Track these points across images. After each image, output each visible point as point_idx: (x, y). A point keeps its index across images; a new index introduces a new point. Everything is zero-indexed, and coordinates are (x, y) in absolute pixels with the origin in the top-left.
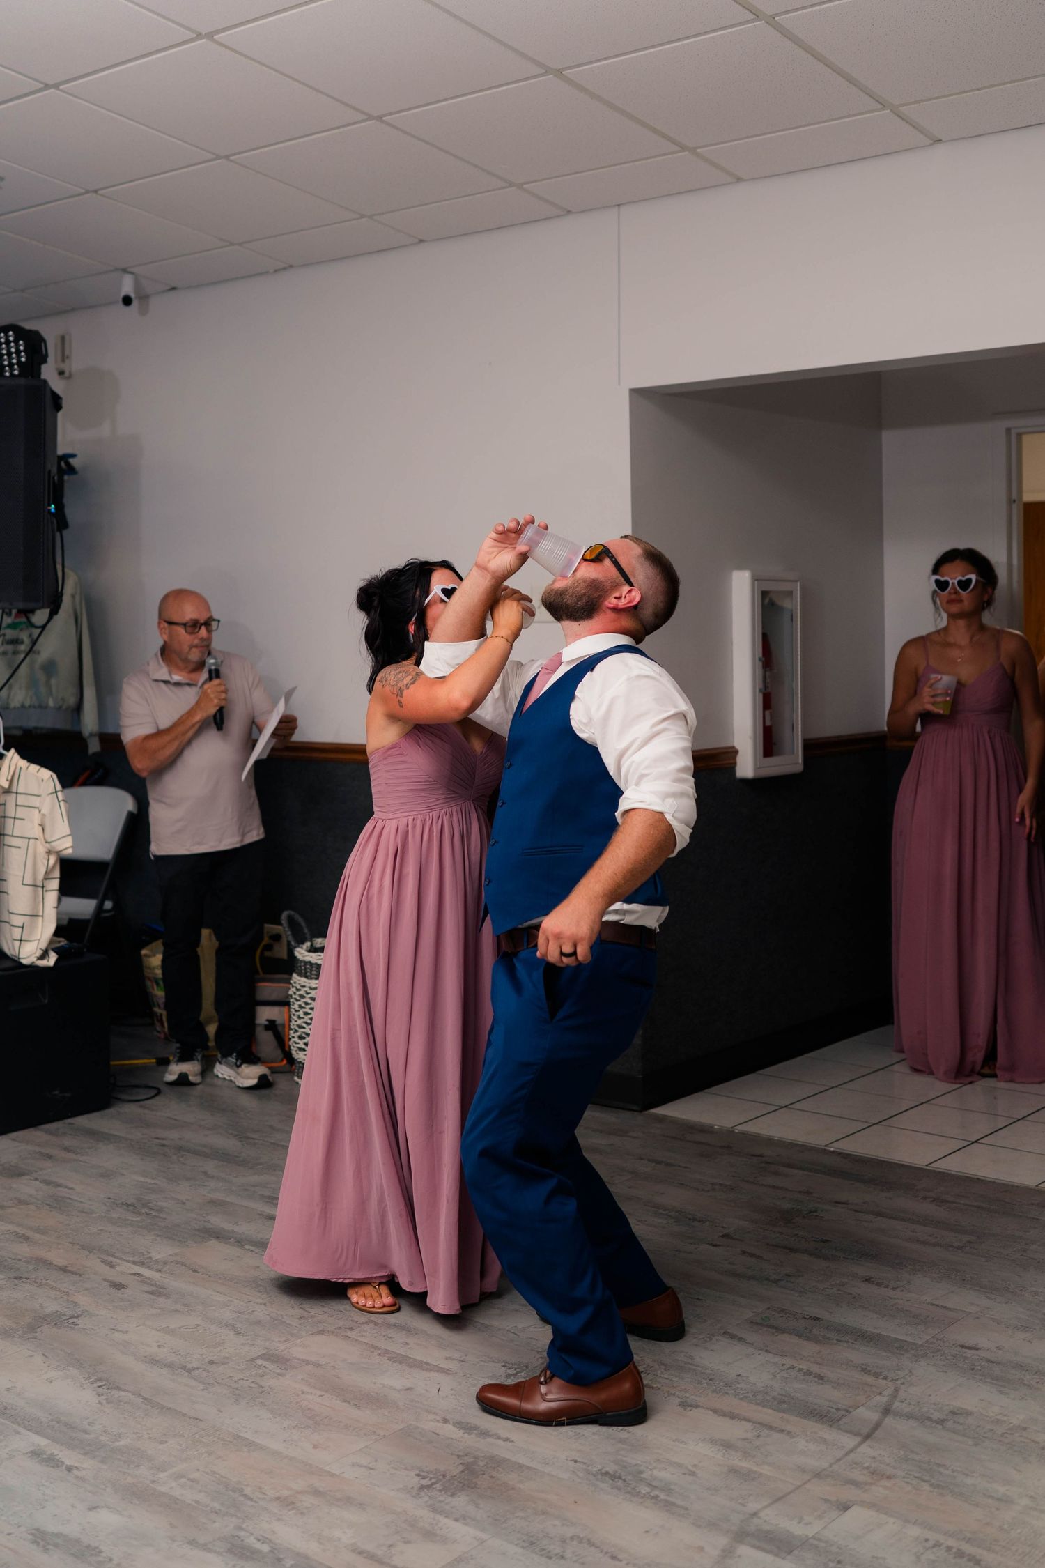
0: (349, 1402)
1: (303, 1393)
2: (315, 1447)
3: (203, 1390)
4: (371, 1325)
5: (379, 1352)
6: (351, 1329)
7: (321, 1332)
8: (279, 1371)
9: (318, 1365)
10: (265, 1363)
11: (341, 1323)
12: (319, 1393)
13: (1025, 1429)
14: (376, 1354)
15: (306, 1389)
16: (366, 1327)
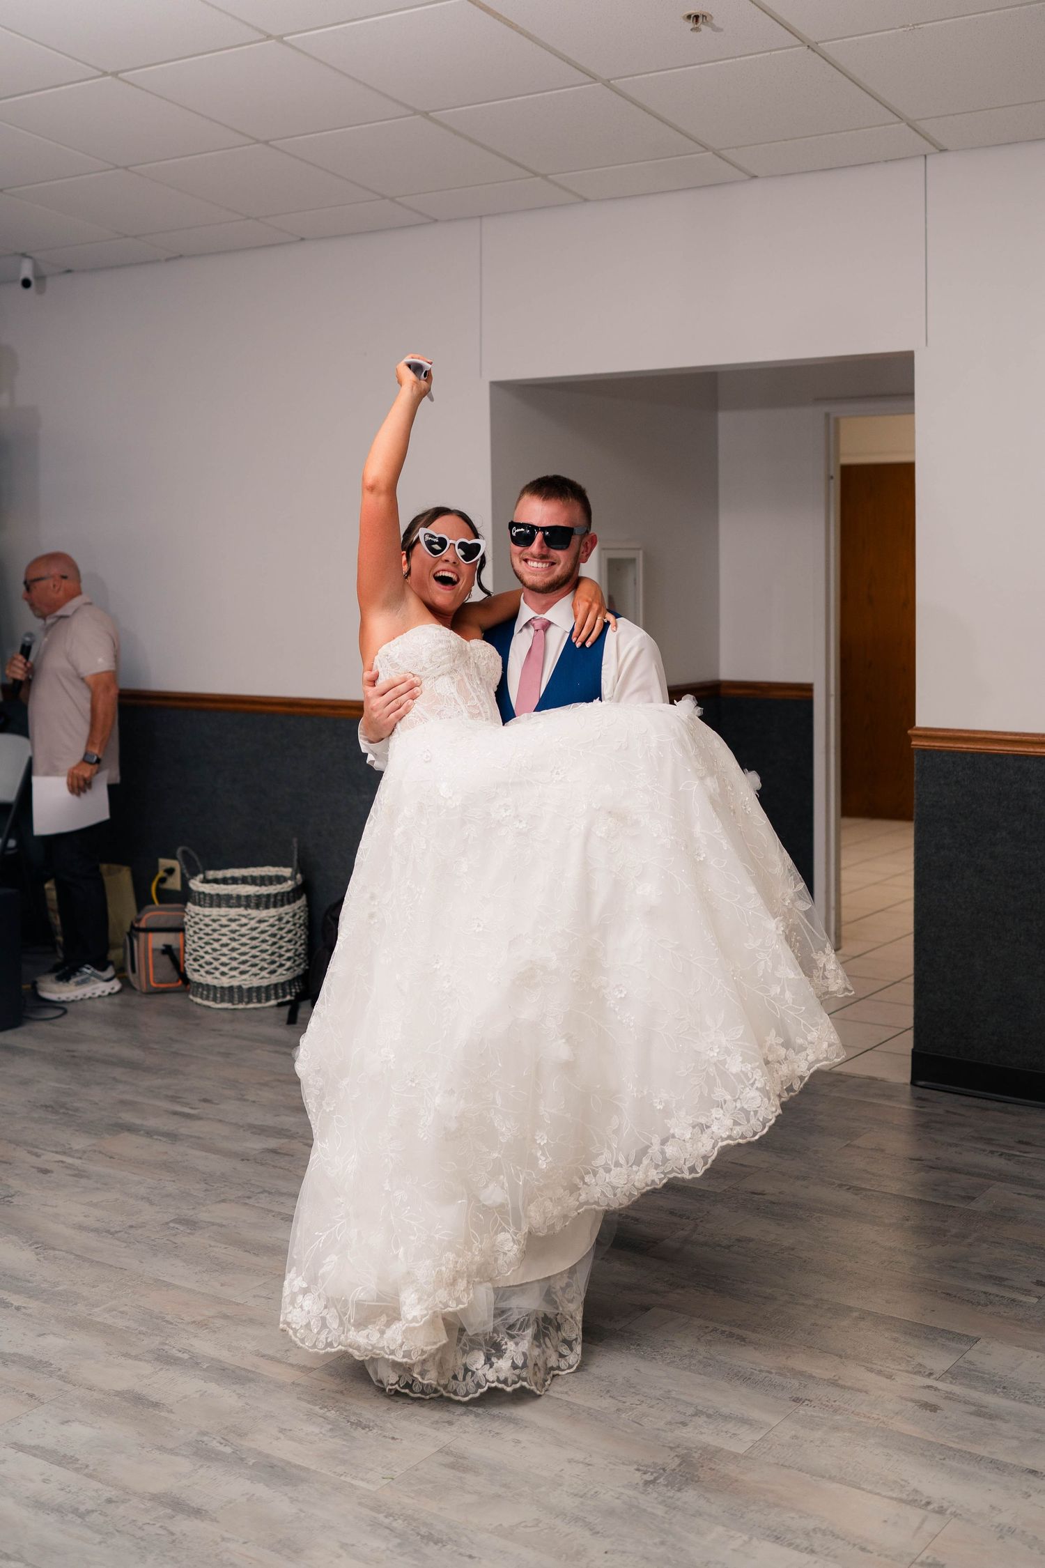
0: (249, 1252)
1: (210, 1246)
2: (222, 1285)
3: (125, 1247)
4: (266, 1194)
5: (273, 1214)
6: (249, 1198)
7: (224, 1201)
8: (189, 1231)
9: (222, 1226)
10: (177, 1226)
11: (240, 1194)
12: (224, 1246)
13: (793, 1249)
14: (270, 1215)
15: (213, 1243)
16: (262, 1196)
